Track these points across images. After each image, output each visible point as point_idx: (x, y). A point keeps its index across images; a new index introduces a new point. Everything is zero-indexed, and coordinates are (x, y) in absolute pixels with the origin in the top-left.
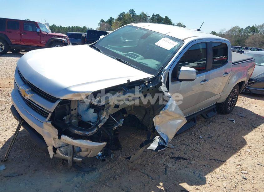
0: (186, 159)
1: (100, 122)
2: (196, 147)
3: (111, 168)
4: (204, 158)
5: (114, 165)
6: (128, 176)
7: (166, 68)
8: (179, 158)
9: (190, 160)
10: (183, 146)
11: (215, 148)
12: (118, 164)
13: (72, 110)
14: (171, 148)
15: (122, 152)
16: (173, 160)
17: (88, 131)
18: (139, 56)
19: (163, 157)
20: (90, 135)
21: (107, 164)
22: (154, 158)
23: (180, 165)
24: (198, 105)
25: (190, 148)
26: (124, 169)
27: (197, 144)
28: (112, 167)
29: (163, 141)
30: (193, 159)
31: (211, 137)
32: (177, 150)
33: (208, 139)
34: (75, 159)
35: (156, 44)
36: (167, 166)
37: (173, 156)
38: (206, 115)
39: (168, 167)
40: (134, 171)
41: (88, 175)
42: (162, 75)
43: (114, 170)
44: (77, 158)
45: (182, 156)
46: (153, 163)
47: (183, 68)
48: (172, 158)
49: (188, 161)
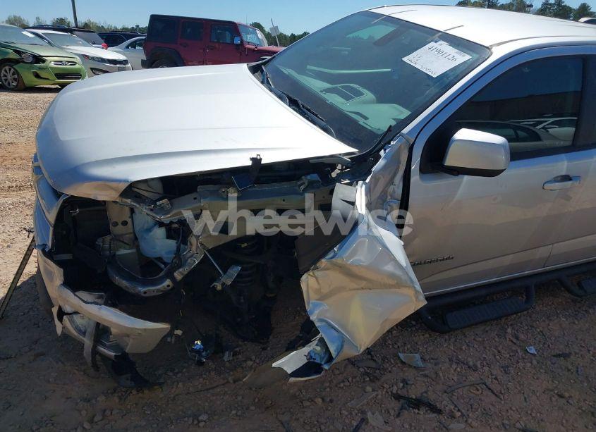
0: (439, 412)
1: (180, 266)
2: (496, 379)
3: (207, 390)
4: (506, 422)
5: (222, 382)
6: (236, 424)
7: (405, 131)
8: (417, 403)
9: (453, 417)
10: (454, 366)
11: (561, 396)
12: (235, 382)
13: (116, 224)
14: (410, 366)
15: (264, 349)
16: (394, 405)
17: (145, 284)
18: (362, 94)
19: (369, 389)
20: (146, 295)
21: (204, 376)
22: (342, 385)
23: (410, 425)
24: (543, 252)
25: (473, 377)
26: (240, 398)
27: (505, 369)
28: (215, 385)
29: (325, 353)
30: (463, 415)
31: (565, 356)
32: (426, 376)
33: (555, 359)
34: (102, 349)
35: (405, 59)
36: (364, 420)
37: (403, 393)
38: (579, 284)
39: (367, 422)
40: (262, 413)
41: (140, 395)
42: (385, 150)
43: (213, 396)
44: (108, 348)
45: (432, 397)
46: (331, 401)
47: (464, 134)
48: (398, 397)
49: (443, 418)
